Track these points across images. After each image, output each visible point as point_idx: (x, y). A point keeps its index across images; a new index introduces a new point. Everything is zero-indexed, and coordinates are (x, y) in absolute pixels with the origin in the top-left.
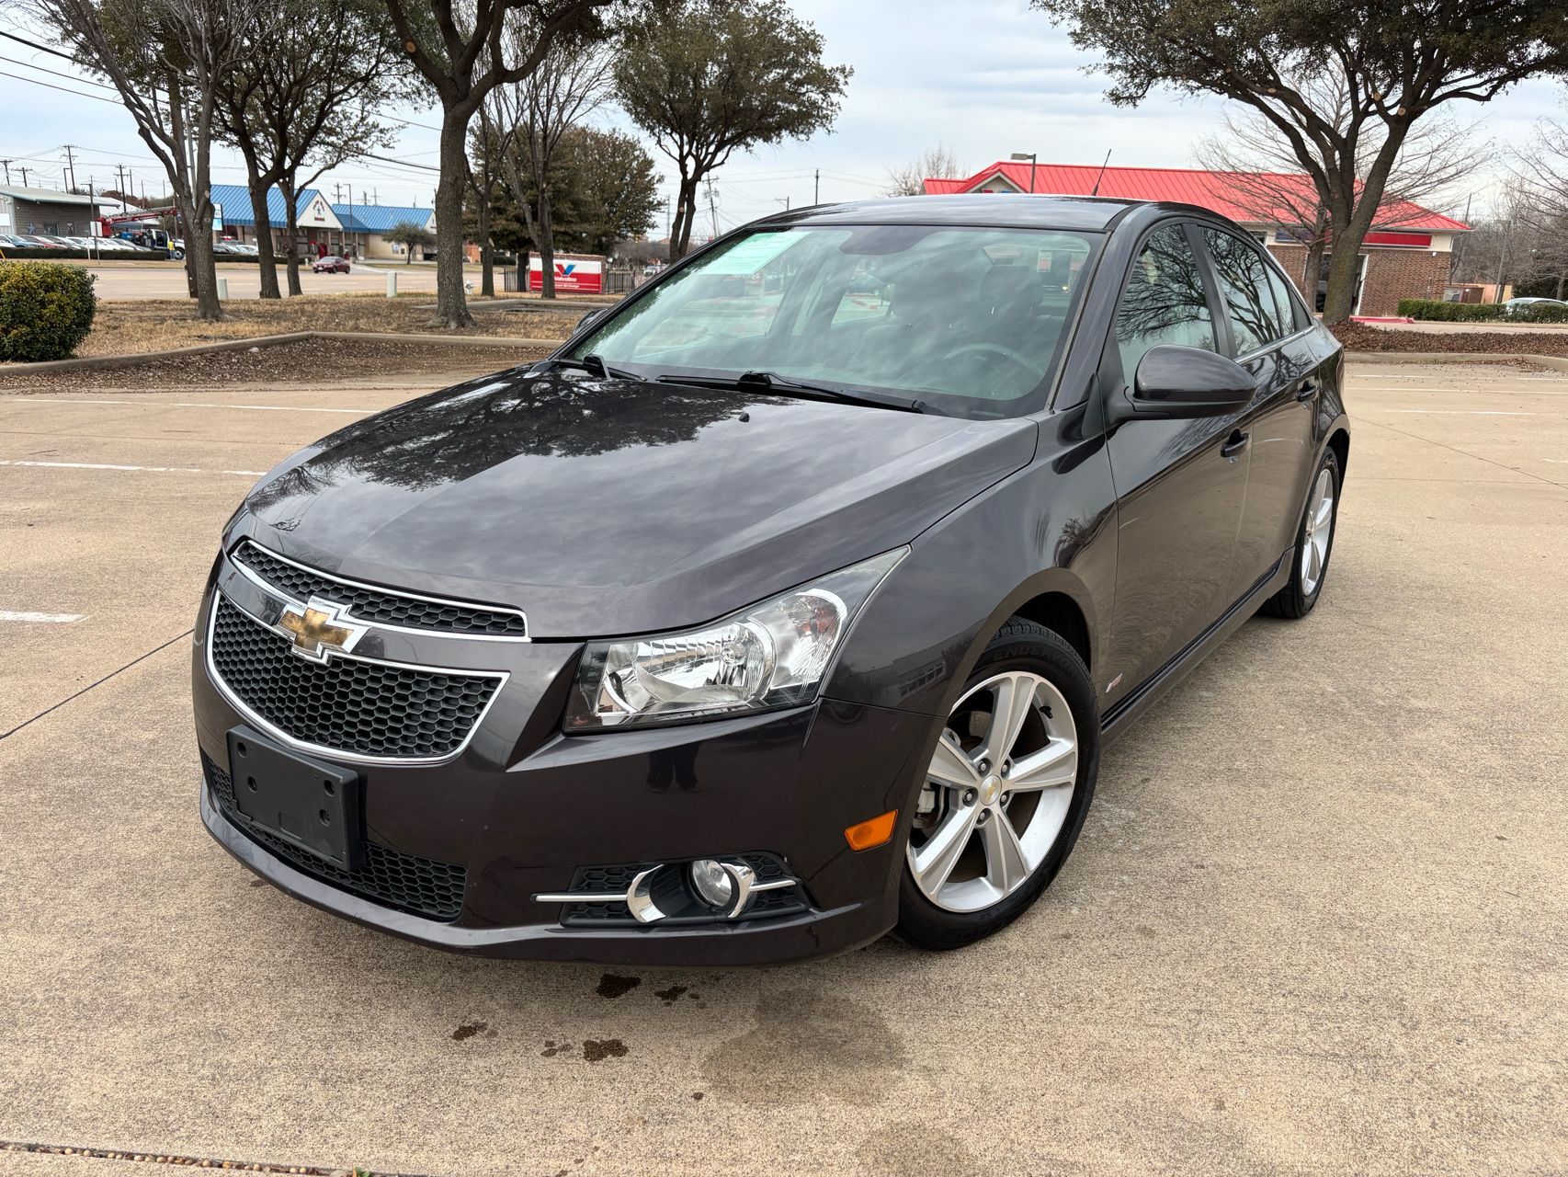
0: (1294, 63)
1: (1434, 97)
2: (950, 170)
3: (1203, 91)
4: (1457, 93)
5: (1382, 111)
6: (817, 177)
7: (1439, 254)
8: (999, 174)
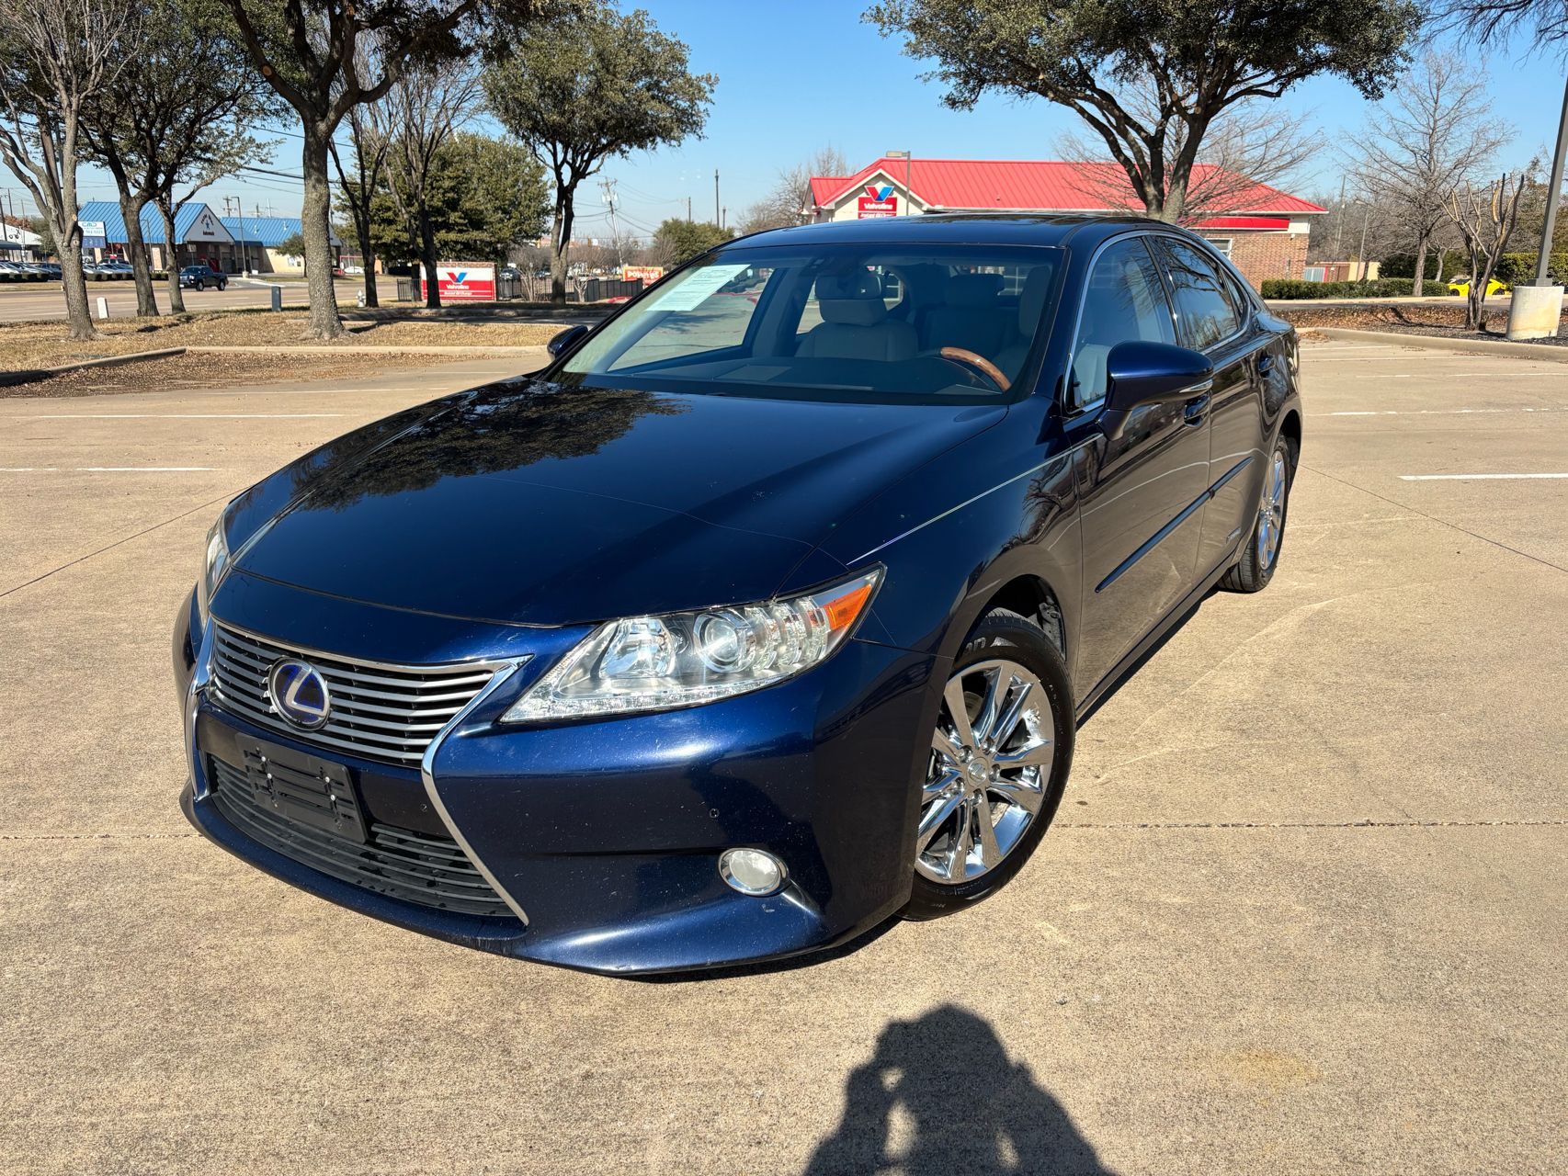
0: (1113, 68)
1: (1227, 96)
2: (840, 167)
3: (1031, 94)
4: (1250, 91)
5: (1183, 112)
6: (717, 177)
7: (1298, 235)
8: (880, 171)
